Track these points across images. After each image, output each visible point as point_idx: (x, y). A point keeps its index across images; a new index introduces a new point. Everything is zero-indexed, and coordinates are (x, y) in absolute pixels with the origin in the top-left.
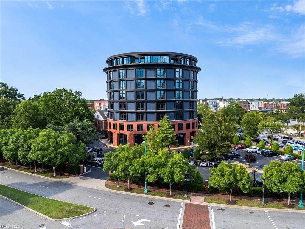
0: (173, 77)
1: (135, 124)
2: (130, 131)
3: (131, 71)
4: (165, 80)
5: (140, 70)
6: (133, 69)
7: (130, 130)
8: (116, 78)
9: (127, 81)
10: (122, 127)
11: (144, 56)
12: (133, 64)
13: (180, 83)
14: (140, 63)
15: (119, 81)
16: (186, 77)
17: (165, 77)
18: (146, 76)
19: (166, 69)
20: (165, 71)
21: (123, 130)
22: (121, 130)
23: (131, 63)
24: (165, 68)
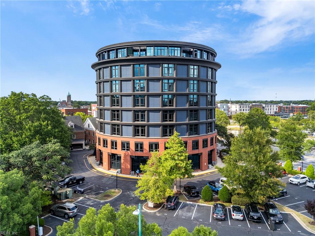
0: (185, 76)
1: (132, 141)
2: (126, 150)
3: (127, 67)
4: (174, 80)
5: (140, 66)
6: (130, 65)
7: (124, 150)
8: (107, 77)
9: (121, 81)
10: (114, 144)
11: (145, 47)
12: (130, 57)
13: (195, 85)
14: (140, 56)
15: (111, 81)
16: (203, 77)
17: (175, 76)
18: (148, 75)
19: (176, 65)
20: (174, 67)
21: (116, 149)
22: (113, 148)
23: (128, 56)
24: (174, 64)
